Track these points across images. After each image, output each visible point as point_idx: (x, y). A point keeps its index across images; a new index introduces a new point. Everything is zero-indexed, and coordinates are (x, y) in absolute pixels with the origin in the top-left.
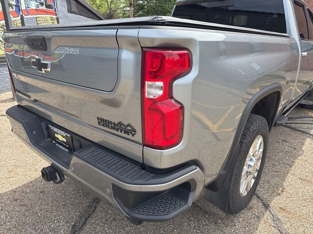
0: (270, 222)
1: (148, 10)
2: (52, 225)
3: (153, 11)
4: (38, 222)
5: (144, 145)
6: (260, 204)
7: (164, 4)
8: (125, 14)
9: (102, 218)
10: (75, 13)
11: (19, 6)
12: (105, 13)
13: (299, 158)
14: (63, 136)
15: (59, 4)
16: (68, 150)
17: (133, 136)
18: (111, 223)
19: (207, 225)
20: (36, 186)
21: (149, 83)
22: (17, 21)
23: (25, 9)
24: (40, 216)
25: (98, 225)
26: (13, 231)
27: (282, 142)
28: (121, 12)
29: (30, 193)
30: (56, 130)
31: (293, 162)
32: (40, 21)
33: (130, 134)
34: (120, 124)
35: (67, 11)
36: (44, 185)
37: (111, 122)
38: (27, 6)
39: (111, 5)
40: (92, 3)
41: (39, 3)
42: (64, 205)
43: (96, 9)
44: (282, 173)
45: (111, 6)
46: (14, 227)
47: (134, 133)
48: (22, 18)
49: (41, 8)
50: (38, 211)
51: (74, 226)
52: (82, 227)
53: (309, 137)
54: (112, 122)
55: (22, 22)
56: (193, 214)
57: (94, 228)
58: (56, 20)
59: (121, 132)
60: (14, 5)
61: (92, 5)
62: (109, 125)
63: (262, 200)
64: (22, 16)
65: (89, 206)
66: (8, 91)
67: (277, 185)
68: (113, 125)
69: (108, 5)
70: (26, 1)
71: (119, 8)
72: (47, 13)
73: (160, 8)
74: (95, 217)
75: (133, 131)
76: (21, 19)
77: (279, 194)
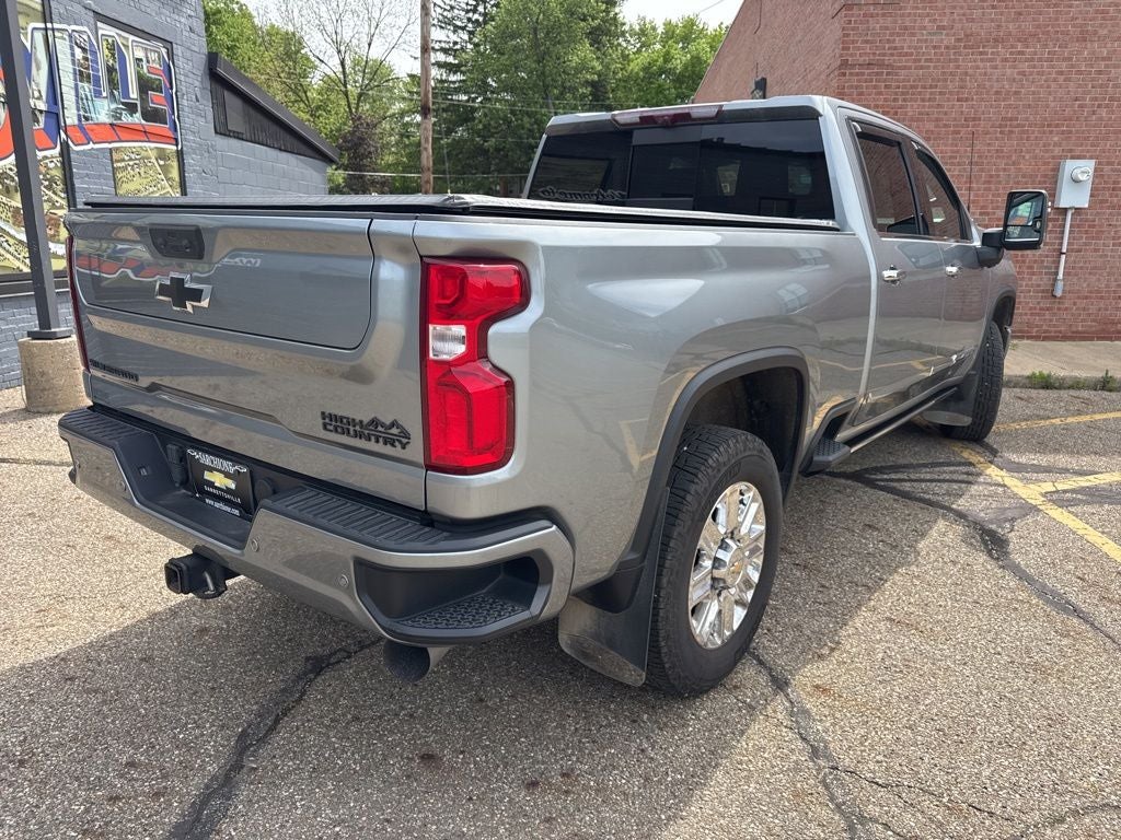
0: (780, 716)
1: (484, 126)
2: (179, 733)
3: (504, 127)
4: (140, 728)
5: (429, 467)
6: (763, 679)
7: (541, 107)
8: (408, 137)
9: (322, 717)
10: (238, 136)
11: (57, 115)
12: (339, 130)
13: (902, 570)
14: (227, 475)
15: (186, 109)
16: (240, 512)
17: (404, 448)
18: (346, 728)
19: (609, 725)
20: (125, 644)
21: (439, 327)
22: (47, 161)
23: (76, 122)
24: (146, 715)
25: (311, 731)
26: (71, 749)
27: (864, 529)
28: (393, 129)
29: (109, 663)
30: (206, 459)
31: (881, 579)
32: (123, 160)
33: (397, 443)
34: (375, 422)
35: (213, 131)
36: (149, 643)
37: (354, 420)
38: (82, 113)
39: (358, 104)
40: (293, 98)
41: (123, 104)
42: (213, 688)
43: (306, 117)
44: (842, 606)
45: (360, 109)
46: (74, 739)
47: (404, 441)
48: (65, 152)
49: (127, 119)
50: (139, 705)
51: (243, 735)
52: (265, 736)
53: (944, 516)
54: (357, 421)
55: (63, 163)
56: (576, 702)
57: (299, 737)
58: (176, 160)
59: (377, 441)
60: (41, 112)
61: (293, 102)
62: (348, 430)
63: (771, 669)
64: (64, 147)
65: (284, 691)
66: (7, 388)
67: (819, 635)
68: (358, 428)
69: (349, 107)
70: (82, 99)
71: (388, 114)
72: (147, 135)
73: (526, 119)
74: (303, 715)
75: (403, 438)
76: (62, 154)
77: (821, 657)
